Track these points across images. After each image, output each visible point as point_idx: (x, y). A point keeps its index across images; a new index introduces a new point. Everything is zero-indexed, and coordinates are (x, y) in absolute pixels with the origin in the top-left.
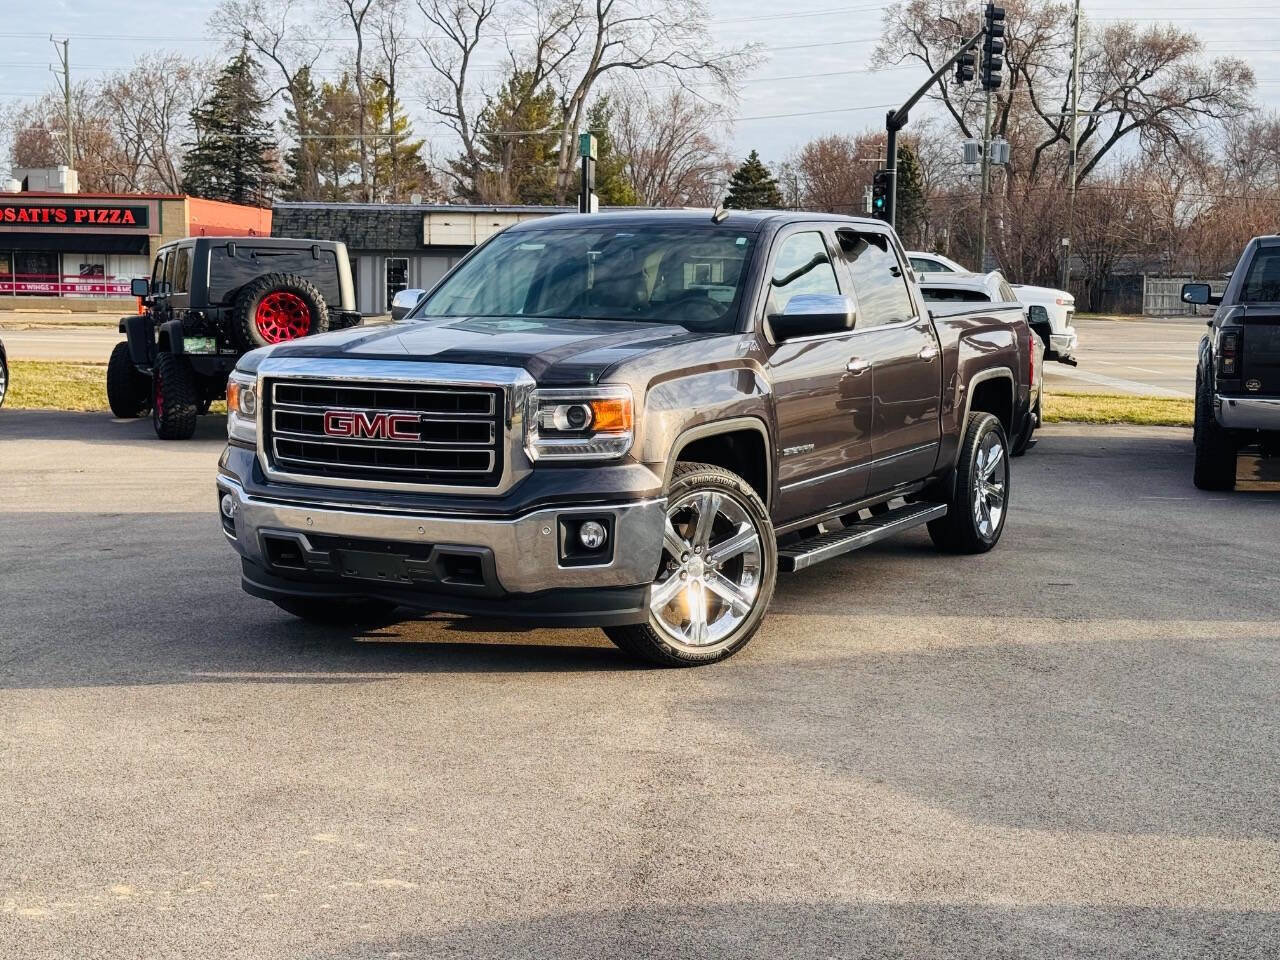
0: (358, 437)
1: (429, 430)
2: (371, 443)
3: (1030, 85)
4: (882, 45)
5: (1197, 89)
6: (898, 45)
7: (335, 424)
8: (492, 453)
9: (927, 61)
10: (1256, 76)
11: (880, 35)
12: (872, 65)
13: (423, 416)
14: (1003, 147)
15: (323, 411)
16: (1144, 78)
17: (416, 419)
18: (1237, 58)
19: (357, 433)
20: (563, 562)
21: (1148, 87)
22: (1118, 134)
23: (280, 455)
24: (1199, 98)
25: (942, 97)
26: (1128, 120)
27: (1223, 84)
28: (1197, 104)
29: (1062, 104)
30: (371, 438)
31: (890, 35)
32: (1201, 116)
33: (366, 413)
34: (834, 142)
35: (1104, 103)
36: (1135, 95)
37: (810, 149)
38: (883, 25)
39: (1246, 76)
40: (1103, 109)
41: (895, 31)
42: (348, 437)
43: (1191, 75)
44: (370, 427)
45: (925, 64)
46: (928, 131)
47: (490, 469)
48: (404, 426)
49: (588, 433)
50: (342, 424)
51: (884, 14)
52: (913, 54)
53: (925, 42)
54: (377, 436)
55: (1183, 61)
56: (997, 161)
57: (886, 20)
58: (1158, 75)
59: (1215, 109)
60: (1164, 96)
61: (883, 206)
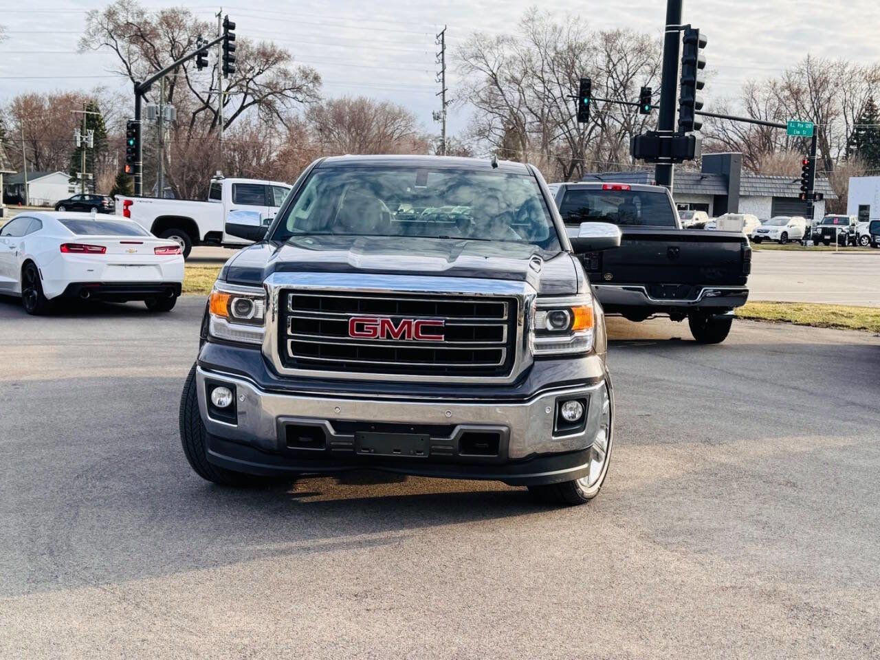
0: (384, 339)
1: (451, 333)
2: (396, 343)
3: (186, 73)
4: (86, 37)
5: (289, 84)
6: (97, 37)
7: (360, 327)
8: (504, 350)
9: (117, 50)
10: (323, 79)
11: (85, 29)
12: (79, 49)
13: (447, 321)
14: (172, 110)
15: (349, 317)
16: (258, 74)
17: (441, 323)
18: (311, 67)
19: (382, 335)
20: (555, 434)
21: (258, 79)
22: (242, 108)
23: (294, 354)
24: (290, 89)
25: (128, 74)
26: (249, 99)
27: (304, 82)
28: (288, 93)
29: (210, 86)
30: (397, 339)
31: (91, 31)
32: (292, 100)
33: (391, 318)
34: (34, 97)
35: (232, 87)
36: (251, 84)
37: (17, 100)
38: (86, 23)
39: (316, 79)
40: (232, 90)
41: (95, 28)
42: (372, 339)
43: (285, 74)
44: (396, 331)
45: (115, 52)
46: (102, 94)
47: (501, 363)
48: (426, 330)
49: (569, 332)
50: (367, 328)
51: (87, 16)
52: (107, 44)
53: (115, 37)
54: (403, 337)
55: (282, 65)
56: (169, 118)
57: (89, 20)
58: (267, 73)
59: (299, 96)
60: (268, 86)
61: (134, 144)
